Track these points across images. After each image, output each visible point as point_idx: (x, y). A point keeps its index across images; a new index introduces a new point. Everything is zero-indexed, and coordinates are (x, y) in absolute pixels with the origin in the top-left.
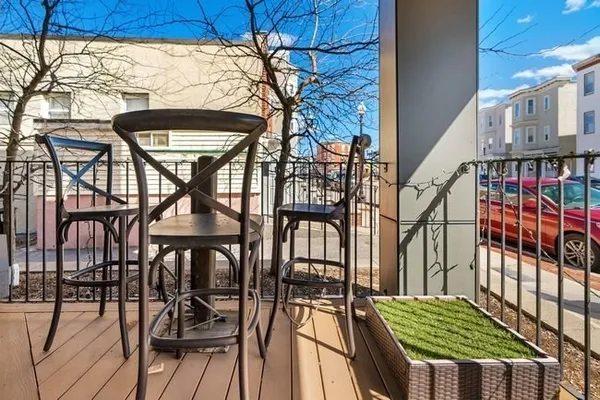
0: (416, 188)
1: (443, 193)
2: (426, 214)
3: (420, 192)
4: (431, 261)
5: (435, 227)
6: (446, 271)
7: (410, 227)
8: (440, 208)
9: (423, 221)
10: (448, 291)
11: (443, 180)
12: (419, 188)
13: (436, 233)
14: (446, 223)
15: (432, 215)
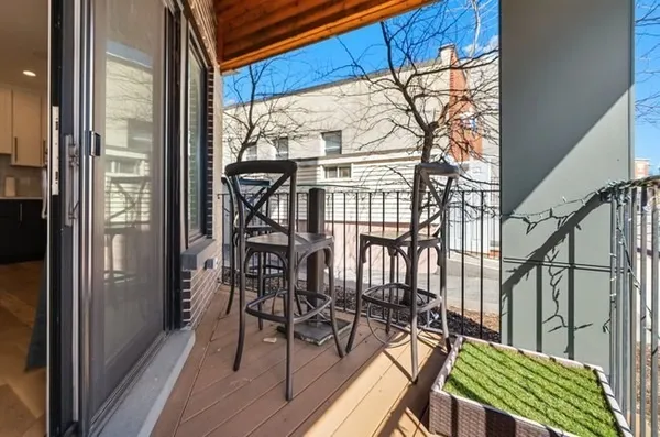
0: (525, 220)
1: (568, 228)
2: (541, 253)
3: (530, 227)
4: (547, 312)
5: (554, 270)
6: (571, 329)
7: (517, 266)
8: (563, 247)
9: (537, 260)
10: (575, 356)
11: (568, 210)
12: (531, 220)
13: (556, 278)
14: (572, 267)
15: (550, 254)
